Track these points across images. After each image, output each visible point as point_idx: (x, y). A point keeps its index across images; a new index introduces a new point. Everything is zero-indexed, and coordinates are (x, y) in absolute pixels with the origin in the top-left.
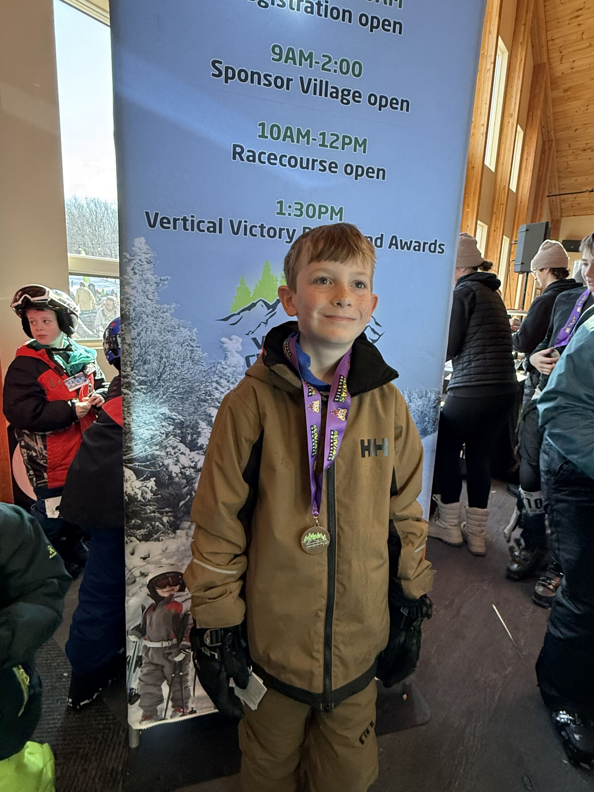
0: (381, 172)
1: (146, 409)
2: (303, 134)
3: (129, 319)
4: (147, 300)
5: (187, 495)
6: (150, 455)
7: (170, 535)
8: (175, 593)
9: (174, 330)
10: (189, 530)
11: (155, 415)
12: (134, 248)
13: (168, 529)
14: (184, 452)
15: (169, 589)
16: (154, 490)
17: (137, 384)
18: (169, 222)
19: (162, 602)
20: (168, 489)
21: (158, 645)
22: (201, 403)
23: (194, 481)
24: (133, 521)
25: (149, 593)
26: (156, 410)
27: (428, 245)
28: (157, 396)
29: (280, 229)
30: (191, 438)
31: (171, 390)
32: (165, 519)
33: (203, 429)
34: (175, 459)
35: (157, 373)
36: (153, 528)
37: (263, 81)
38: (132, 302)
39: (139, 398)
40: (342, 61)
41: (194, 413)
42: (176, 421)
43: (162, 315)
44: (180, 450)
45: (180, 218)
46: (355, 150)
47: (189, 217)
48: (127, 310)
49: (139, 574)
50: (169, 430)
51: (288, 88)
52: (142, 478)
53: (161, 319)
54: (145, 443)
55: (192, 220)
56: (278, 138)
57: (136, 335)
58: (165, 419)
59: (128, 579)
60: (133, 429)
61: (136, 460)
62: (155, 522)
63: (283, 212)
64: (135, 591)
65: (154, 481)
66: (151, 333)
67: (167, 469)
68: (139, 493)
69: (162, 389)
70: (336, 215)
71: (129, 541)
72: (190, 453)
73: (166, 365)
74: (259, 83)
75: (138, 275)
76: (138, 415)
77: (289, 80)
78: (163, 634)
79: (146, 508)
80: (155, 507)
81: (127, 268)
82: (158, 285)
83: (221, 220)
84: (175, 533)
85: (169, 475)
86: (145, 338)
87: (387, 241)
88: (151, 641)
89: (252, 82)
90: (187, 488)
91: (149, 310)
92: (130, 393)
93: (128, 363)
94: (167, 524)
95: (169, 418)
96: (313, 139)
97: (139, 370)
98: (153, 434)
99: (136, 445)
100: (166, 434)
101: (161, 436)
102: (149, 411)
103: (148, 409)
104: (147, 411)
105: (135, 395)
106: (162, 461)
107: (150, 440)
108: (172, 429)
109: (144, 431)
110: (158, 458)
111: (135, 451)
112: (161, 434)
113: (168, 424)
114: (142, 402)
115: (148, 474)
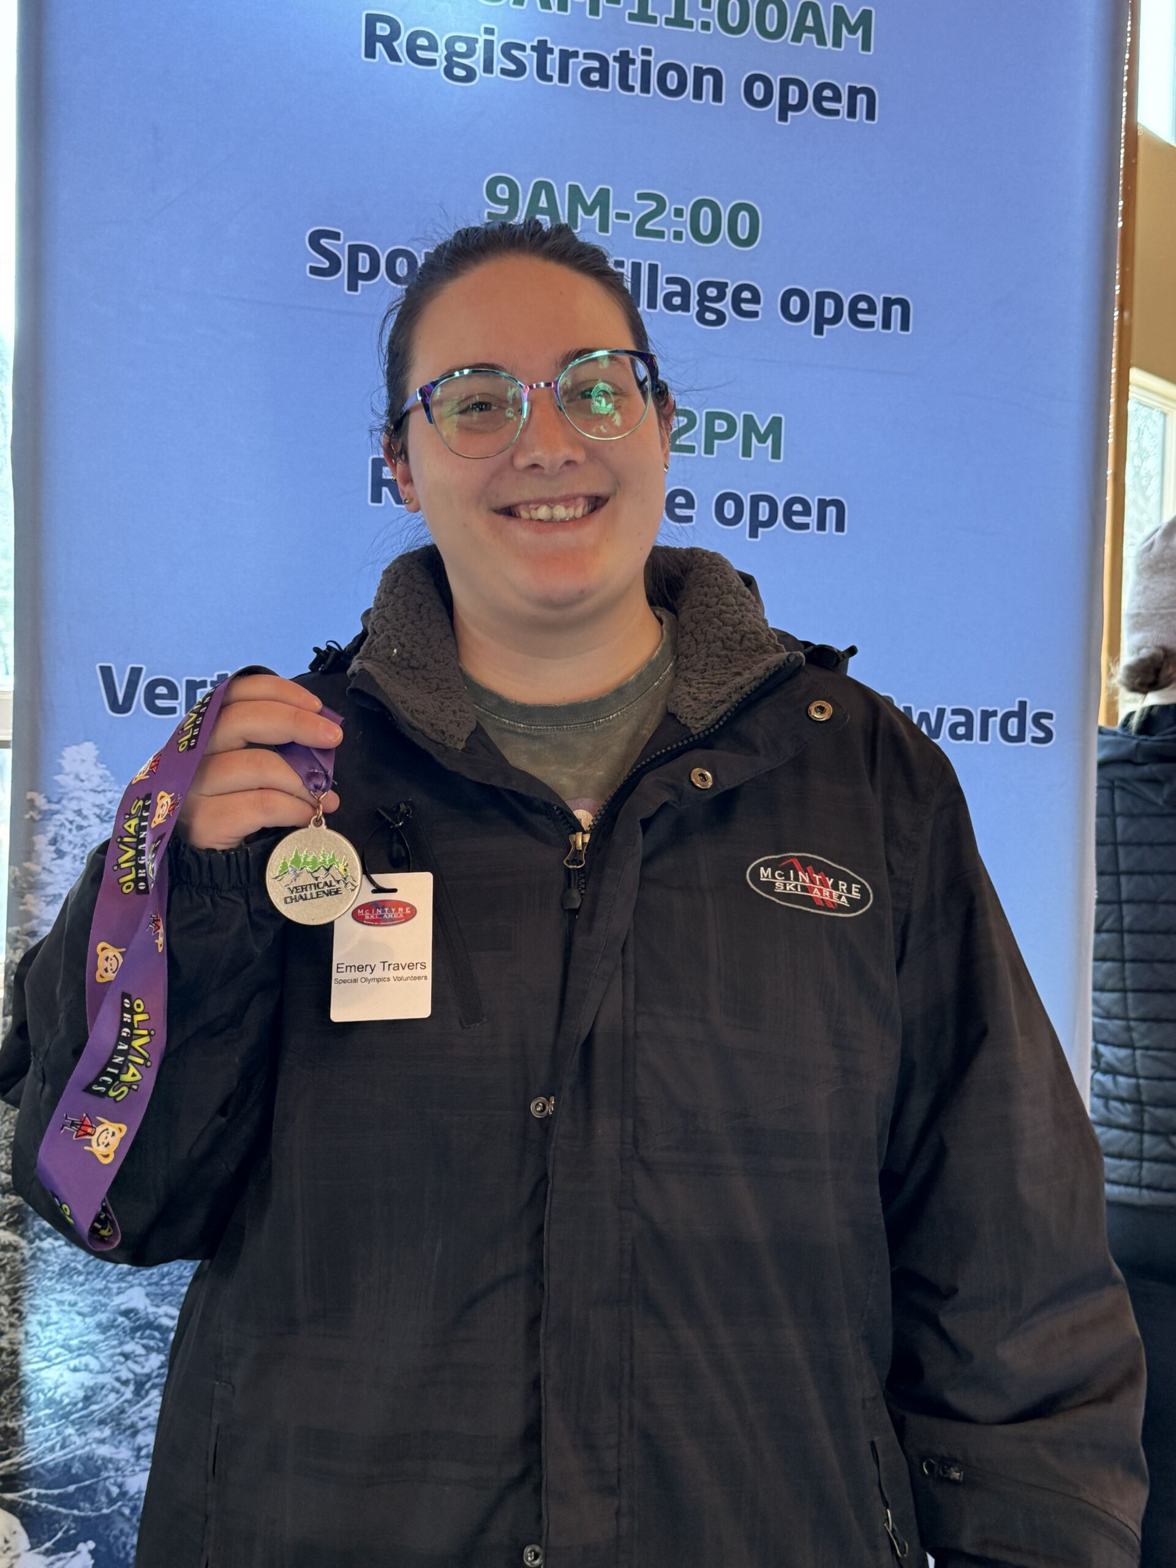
0: (831, 511)
1: (72, 1298)
6: (79, 1459)
11: (103, 1317)
12: (58, 778)
18: (173, 694)
26: (104, 1300)
27: (998, 719)
39: (52, 1258)
40: (698, 206)
45: (209, 680)
46: (747, 452)
50: (147, 1370)
52: (48, 1545)
54: (66, 1416)
58: (134, 1330)
60: (26, 1369)
61: (30, 1479)
65: (92, 1552)
75: (68, 860)
76: (44, 1319)
81: (35, 838)
92: (23, 1243)
95: (150, 1325)
98: (91, 1383)
99: (33, 1424)
100: (136, 1382)
101: (118, 1392)
102: (83, 1305)
103: (79, 1299)
104: (75, 1304)
105: (40, 1249)
106: (120, 1480)
107: (80, 1405)
108: (158, 1364)
109: (61, 1375)
110: (106, 1468)
111: (31, 1446)
112: (117, 1385)
113: (144, 1346)
114: (61, 1275)
115: (68, 1530)
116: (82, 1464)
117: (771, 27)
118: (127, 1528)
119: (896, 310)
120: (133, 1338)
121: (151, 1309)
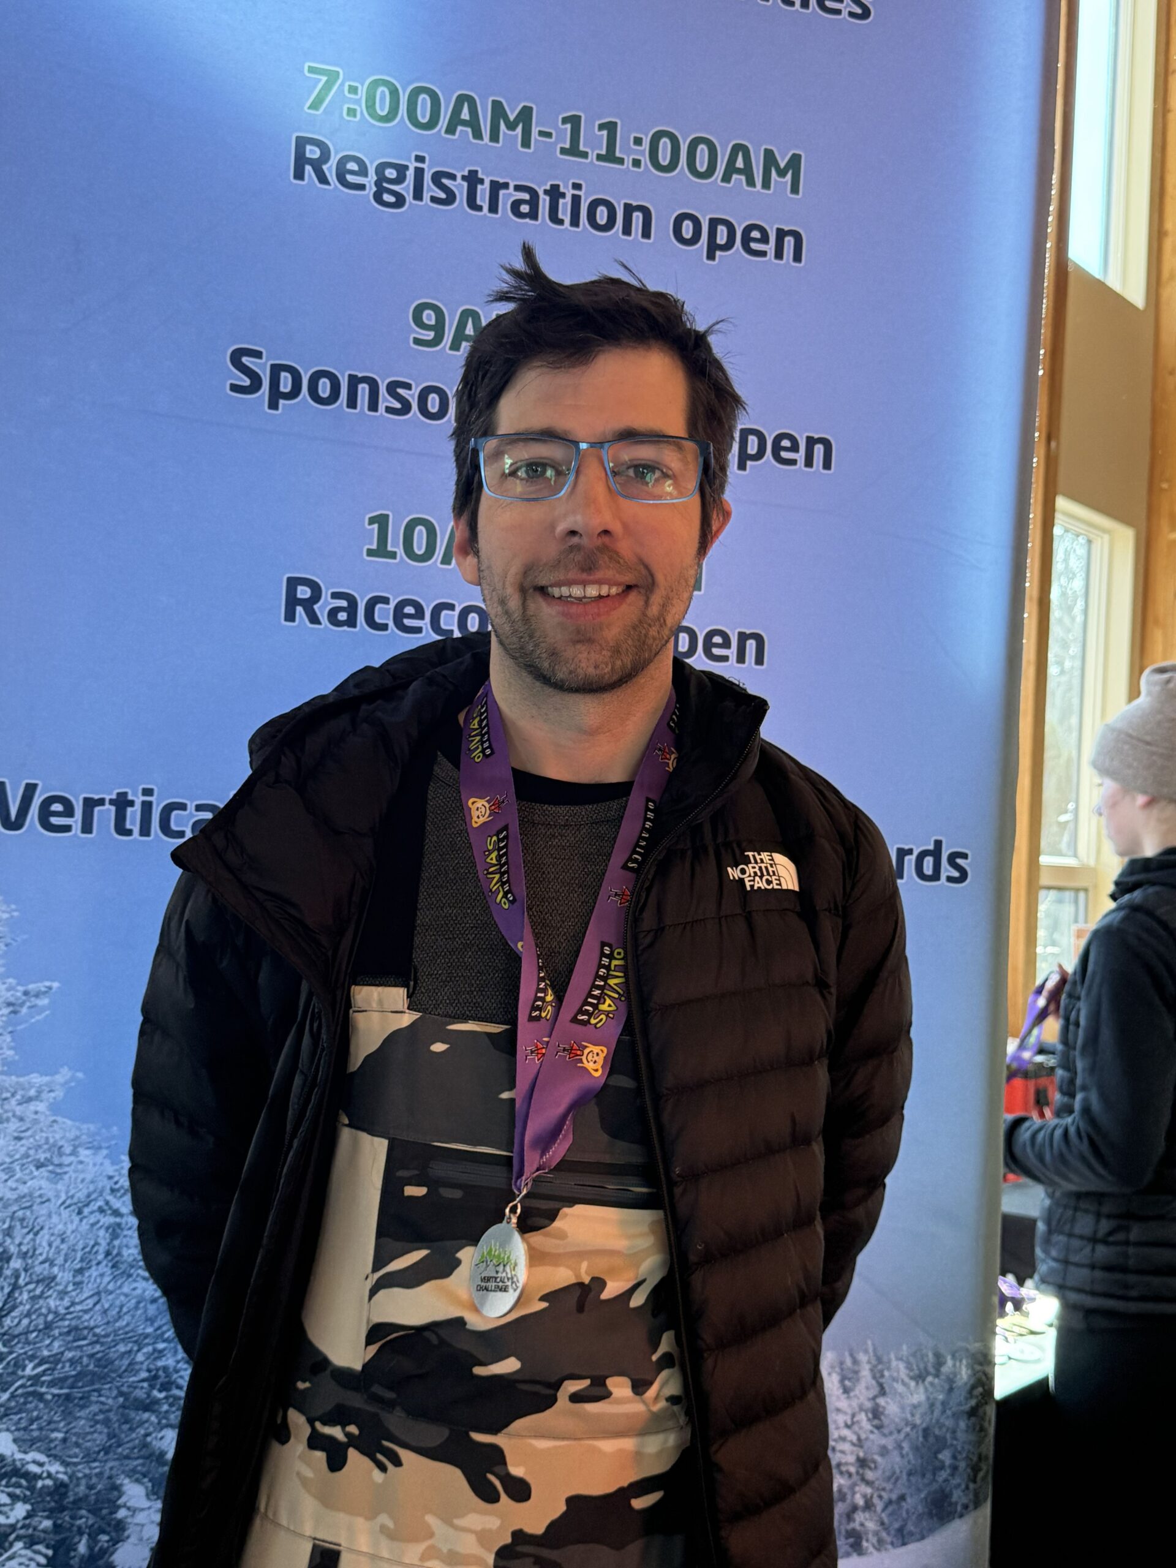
0: (751, 644)
9: (56, 1161)
18: (69, 811)
22: (132, 1414)
27: (913, 857)
31: (29, 1371)
33: (134, 1511)
41: (107, 1450)
42: (40, 1484)
43: (19, 1110)
45: (108, 797)
47: (135, 794)
55: (144, 803)
56: (427, 556)
73: (21, 1282)
74: (373, 406)
82: (15, 1012)
89: (352, 403)
108: (24, 1514)
117: (702, 166)
121: (19, 1456)
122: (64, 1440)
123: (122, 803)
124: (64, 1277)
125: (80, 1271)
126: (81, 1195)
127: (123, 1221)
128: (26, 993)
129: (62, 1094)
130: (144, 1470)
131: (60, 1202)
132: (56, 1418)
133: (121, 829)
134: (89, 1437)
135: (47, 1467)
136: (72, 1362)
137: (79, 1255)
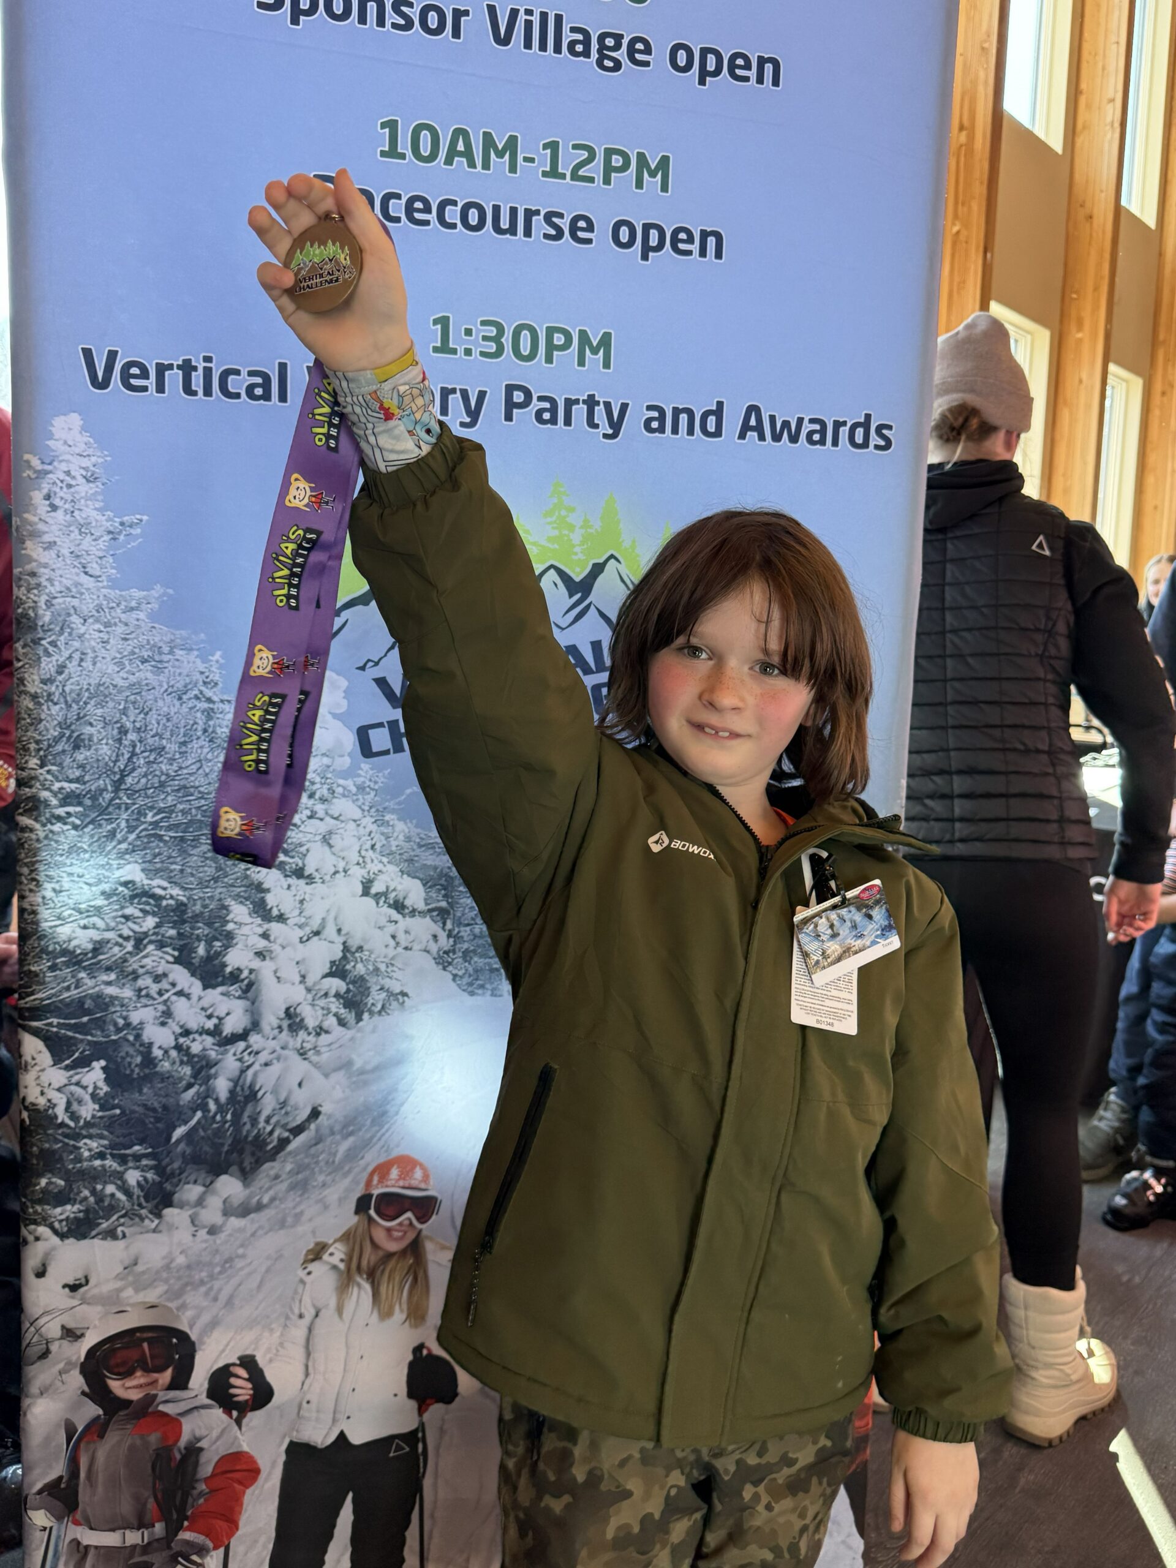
0: (711, 241)
1: (80, 871)
2: (500, 147)
3: (36, 629)
4: (84, 579)
5: (194, 1112)
6: (91, 996)
7: (147, 1222)
8: (161, 1394)
9: (157, 658)
10: (198, 1209)
11: (106, 887)
12: (50, 443)
13: (140, 1205)
14: (186, 991)
15: (142, 1381)
16: (102, 1093)
17: (54, 802)
18: (145, 374)
19: (121, 1413)
20: (140, 1092)
21: (110, 1539)
23: (213, 1071)
24: (43, 1182)
25: (87, 1389)
26: (107, 874)
27: (847, 428)
28: (112, 834)
29: (442, 389)
30: (208, 951)
31: (150, 817)
32: (133, 1177)
33: (240, 926)
34: (161, 1008)
35: (109, 771)
36: (100, 1199)
37: (391, 17)
38: (45, 583)
39: (62, 839)
41: (216, 880)
42: (164, 903)
43: (123, 616)
44: (174, 985)
45: (175, 364)
46: (639, 184)
47: (198, 361)
48: (32, 605)
49: (57, 1333)
50: (144, 929)
51: (456, 33)
52: (67, 1062)
53: (120, 629)
54: (78, 963)
55: (205, 368)
56: (433, 157)
57: (53, 670)
58: (133, 897)
59: (28, 1345)
60: (45, 925)
61: (51, 1012)
62: (105, 1183)
63: (451, 346)
64: (48, 1382)
65: (103, 1068)
66: (94, 664)
67: (138, 1037)
68: (61, 1101)
69: (125, 816)
70: (595, 351)
71: (31, 1238)
72: (202, 994)
73: (138, 750)
74: (381, 22)
75: (59, 515)
76: (57, 887)
77: (458, 14)
78: (126, 1507)
79: (81, 1144)
80: (106, 1142)
81: (32, 493)
82: (114, 539)
83: (283, 367)
84: (159, 1215)
85: (141, 1053)
86: (77, 679)
87: (733, 421)
88: (91, 1529)
89: (362, 19)
90: (192, 1092)
91: (87, 606)
92: (37, 826)
93: (33, 746)
94: (137, 1191)
95: (146, 894)
96: (526, 159)
97: (60, 765)
98: (98, 938)
99: (53, 968)
100: (136, 939)
101: (121, 945)
102: (90, 876)
103: (86, 872)
104: (82, 876)
105: (52, 831)
106: (124, 1013)
107: (90, 955)
108: (154, 924)
109: (73, 932)
110: (113, 1004)
111: (51, 985)
112: (120, 940)
113: (141, 910)
114: (69, 852)
115: (84, 1051)
116: (94, 1000)
118: (131, 1051)
119: (769, 68)
120: (132, 904)
121: (146, 882)
122: (182, 871)
123: (187, 368)
124: (172, 747)
125: (184, 743)
126: (180, 685)
127: (215, 707)
128: (122, 524)
129: (157, 606)
130: (246, 895)
131: (163, 690)
132: (174, 854)
133: (189, 390)
134: (201, 869)
135: (169, 891)
136: (182, 811)
137: (182, 730)
